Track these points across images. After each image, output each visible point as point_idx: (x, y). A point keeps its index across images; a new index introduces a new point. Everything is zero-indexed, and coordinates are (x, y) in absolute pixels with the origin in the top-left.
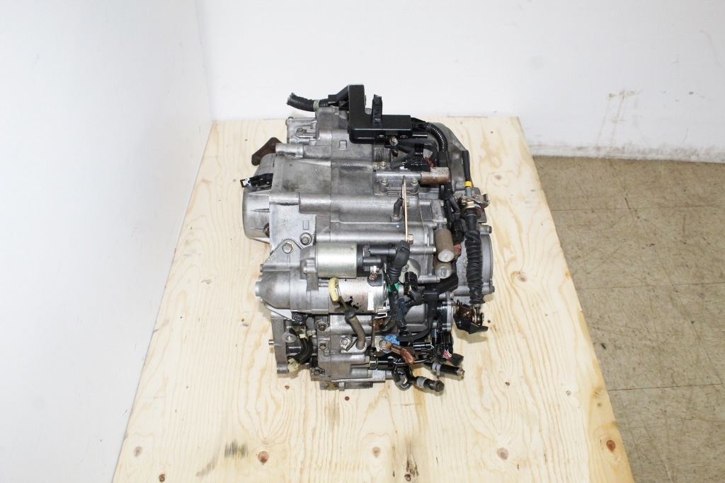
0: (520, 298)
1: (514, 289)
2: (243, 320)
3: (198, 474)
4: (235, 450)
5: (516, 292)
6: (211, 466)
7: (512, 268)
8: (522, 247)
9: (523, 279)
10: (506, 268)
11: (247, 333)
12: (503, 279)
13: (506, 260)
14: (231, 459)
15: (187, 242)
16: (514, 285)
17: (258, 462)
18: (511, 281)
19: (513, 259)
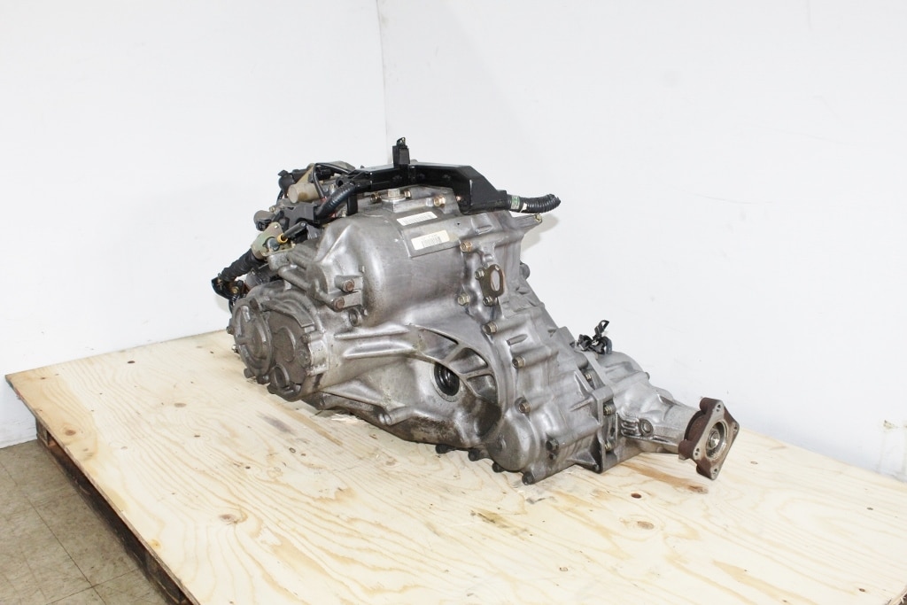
0: (220, 498)
1: (233, 504)
5: (229, 502)
7: (251, 524)
8: (250, 556)
9: (226, 517)
10: (261, 521)
12: (256, 508)
13: (266, 530)
16: (238, 508)
18: (243, 510)
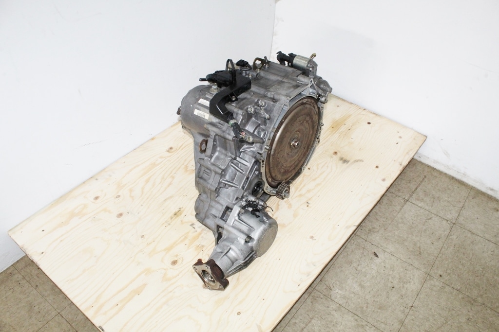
2: (308, 206)
3: (363, 161)
4: (345, 161)
6: (357, 161)
11: (310, 199)
14: (348, 159)
15: (308, 276)
17: (338, 153)
19: (161, 157)
